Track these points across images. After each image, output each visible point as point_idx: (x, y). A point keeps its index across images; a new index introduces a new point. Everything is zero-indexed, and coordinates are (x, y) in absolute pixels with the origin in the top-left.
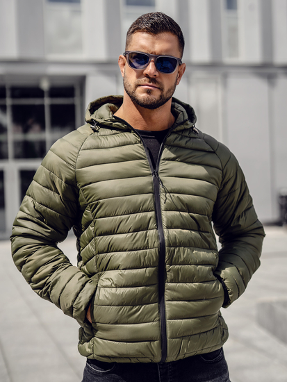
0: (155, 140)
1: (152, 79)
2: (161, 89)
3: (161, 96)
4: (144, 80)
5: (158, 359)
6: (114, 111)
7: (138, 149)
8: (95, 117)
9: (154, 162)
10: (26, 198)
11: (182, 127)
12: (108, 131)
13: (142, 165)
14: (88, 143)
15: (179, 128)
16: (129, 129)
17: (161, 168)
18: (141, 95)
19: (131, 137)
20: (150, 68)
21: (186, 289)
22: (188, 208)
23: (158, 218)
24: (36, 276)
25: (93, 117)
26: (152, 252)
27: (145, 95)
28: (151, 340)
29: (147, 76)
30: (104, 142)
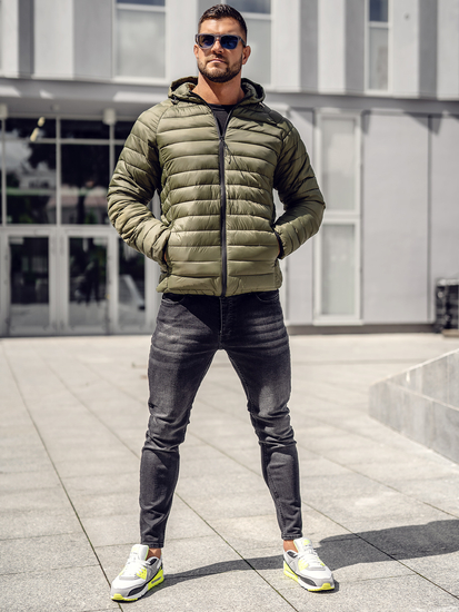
0: (223, 112)
1: (219, 55)
2: (227, 63)
3: (227, 69)
4: (212, 57)
5: (219, 292)
6: (192, 88)
7: (209, 118)
8: (176, 93)
9: (222, 130)
10: (119, 162)
11: (248, 102)
12: (185, 104)
13: (211, 131)
14: (169, 113)
15: (245, 103)
16: (202, 102)
17: (227, 134)
18: (211, 69)
19: (204, 108)
20: (216, 46)
21: (244, 235)
22: (249, 168)
23: (221, 176)
24: (126, 227)
25: (174, 93)
26: (216, 203)
27: (214, 68)
28: (213, 277)
29: (214, 52)
30: (182, 113)
